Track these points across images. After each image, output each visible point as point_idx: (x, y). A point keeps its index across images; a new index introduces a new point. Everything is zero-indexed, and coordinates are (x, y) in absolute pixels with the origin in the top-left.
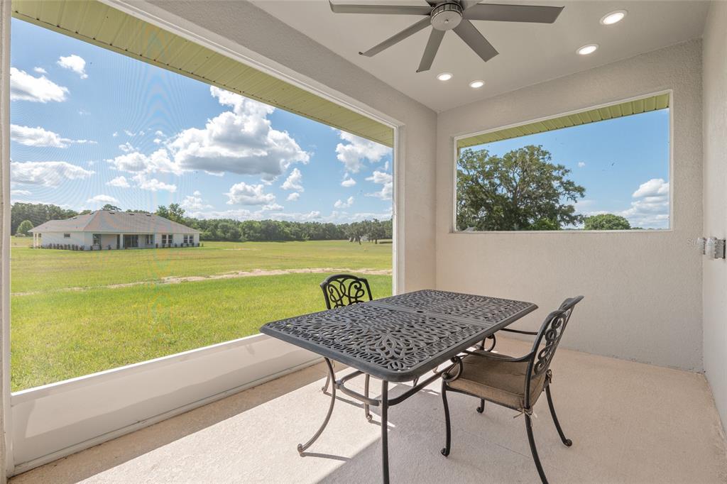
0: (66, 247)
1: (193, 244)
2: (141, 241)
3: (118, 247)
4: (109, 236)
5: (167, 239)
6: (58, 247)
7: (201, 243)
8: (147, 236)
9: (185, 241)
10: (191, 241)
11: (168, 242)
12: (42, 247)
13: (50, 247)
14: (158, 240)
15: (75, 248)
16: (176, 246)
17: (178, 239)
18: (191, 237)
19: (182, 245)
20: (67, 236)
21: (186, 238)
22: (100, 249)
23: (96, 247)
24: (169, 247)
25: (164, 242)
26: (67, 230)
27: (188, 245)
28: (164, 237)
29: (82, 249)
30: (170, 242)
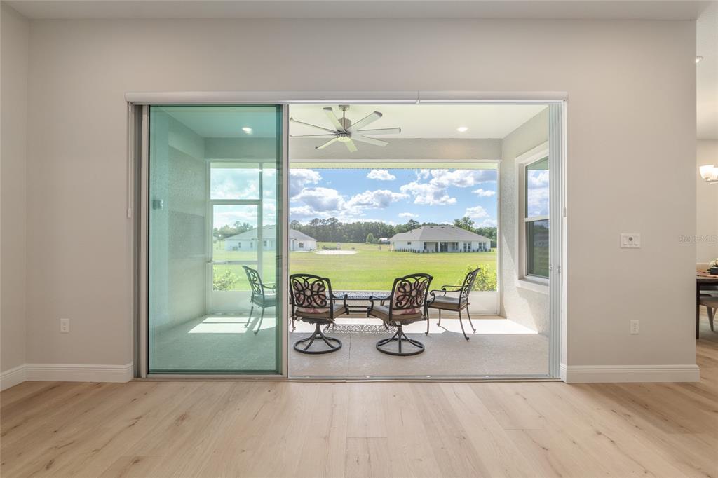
0: (409, 251)
1: (486, 250)
2: (450, 247)
3: (437, 251)
4: (431, 243)
5: (467, 246)
6: (404, 250)
7: (492, 249)
8: (453, 243)
9: (480, 247)
10: (484, 248)
11: (468, 248)
12: (396, 251)
13: (400, 250)
14: (461, 246)
15: (414, 251)
16: (474, 251)
17: (475, 246)
18: (484, 244)
19: (478, 250)
20: (409, 243)
21: (480, 244)
22: (428, 252)
23: (425, 251)
24: (469, 252)
25: (465, 248)
26: (409, 240)
27: (482, 251)
28: (465, 245)
29: (419, 252)
30: (469, 248)
